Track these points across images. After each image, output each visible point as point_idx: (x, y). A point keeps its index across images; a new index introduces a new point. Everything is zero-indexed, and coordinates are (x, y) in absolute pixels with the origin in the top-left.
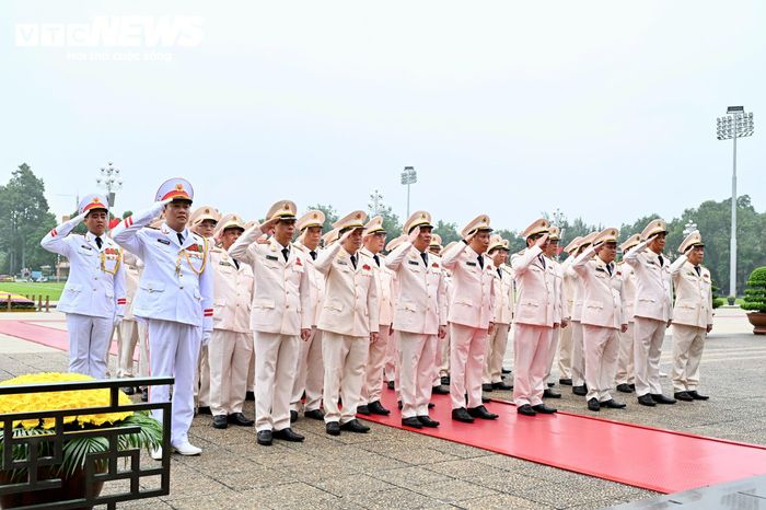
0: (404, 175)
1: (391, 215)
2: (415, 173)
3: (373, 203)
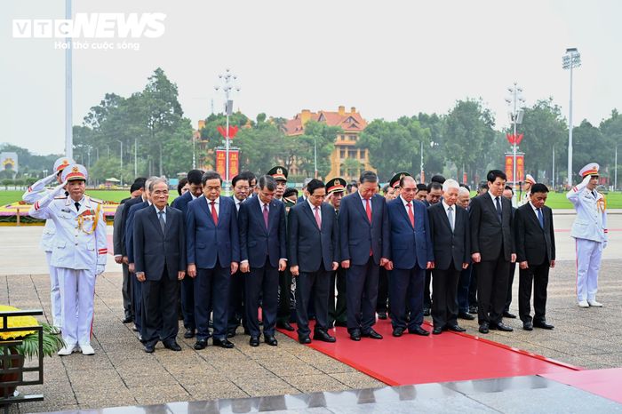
0: (566, 59)
1: (552, 105)
2: (578, 56)
3: (511, 97)
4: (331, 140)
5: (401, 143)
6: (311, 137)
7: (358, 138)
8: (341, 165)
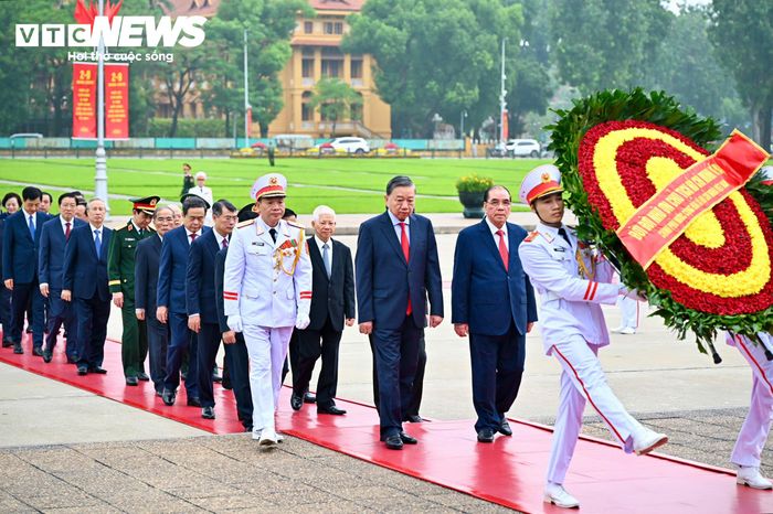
4: (283, 33)
5: (454, 42)
6: (234, 24)
7: (347, 29)
8: (307, 94)
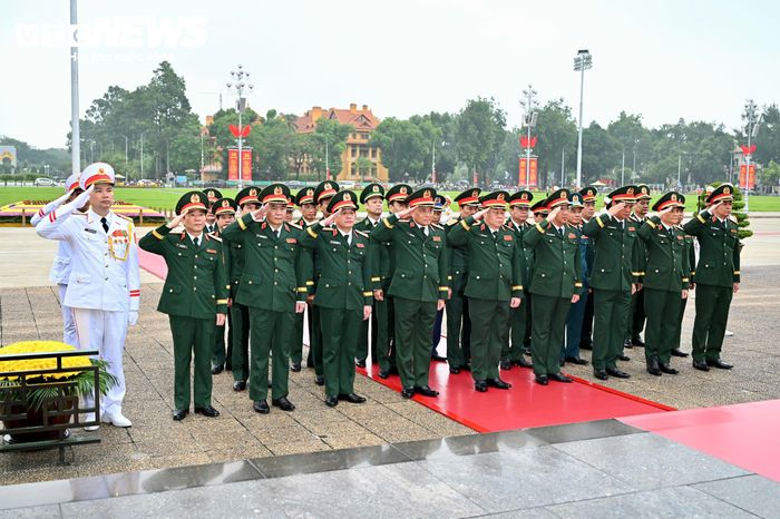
0: (577, 60)
1: (562, 106)
2: (589, 58)
3: (526, 100)
4: (343, 138)
5: (413, 143)
6: (322, 135)
7: (370, 137)
8: (353, 164)
